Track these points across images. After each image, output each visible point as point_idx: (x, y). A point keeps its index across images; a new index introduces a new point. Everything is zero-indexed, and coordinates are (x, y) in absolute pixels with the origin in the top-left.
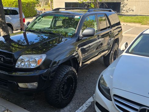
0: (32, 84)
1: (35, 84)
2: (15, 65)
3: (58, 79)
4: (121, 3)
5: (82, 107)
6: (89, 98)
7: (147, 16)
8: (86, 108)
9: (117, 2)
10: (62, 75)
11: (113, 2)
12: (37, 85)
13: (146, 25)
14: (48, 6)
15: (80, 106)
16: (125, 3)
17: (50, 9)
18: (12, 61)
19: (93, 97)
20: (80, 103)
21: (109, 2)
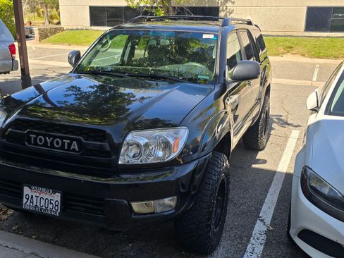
0: (161, 201)
1: (169, 202)
2: (118, 159)
3: (209, 184)
4: (221, 9)
5: (249, 246)
6: (254, 224)
7: (277, 36)
8: (262, 247)
9: (211, 6)
10: (215, 175)
11: (203, 6)
12: (173, 204)
13: (278, 57)
14: (36, 14)
15: (247, 246)
16: (228, 8)
17: (44, 24)
18: (109, 149)
19: (262, 220)
20: (241, 238)
21: (194, 5)
